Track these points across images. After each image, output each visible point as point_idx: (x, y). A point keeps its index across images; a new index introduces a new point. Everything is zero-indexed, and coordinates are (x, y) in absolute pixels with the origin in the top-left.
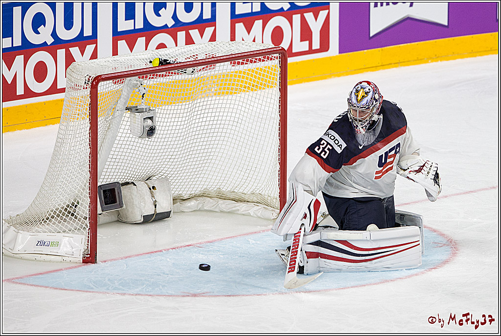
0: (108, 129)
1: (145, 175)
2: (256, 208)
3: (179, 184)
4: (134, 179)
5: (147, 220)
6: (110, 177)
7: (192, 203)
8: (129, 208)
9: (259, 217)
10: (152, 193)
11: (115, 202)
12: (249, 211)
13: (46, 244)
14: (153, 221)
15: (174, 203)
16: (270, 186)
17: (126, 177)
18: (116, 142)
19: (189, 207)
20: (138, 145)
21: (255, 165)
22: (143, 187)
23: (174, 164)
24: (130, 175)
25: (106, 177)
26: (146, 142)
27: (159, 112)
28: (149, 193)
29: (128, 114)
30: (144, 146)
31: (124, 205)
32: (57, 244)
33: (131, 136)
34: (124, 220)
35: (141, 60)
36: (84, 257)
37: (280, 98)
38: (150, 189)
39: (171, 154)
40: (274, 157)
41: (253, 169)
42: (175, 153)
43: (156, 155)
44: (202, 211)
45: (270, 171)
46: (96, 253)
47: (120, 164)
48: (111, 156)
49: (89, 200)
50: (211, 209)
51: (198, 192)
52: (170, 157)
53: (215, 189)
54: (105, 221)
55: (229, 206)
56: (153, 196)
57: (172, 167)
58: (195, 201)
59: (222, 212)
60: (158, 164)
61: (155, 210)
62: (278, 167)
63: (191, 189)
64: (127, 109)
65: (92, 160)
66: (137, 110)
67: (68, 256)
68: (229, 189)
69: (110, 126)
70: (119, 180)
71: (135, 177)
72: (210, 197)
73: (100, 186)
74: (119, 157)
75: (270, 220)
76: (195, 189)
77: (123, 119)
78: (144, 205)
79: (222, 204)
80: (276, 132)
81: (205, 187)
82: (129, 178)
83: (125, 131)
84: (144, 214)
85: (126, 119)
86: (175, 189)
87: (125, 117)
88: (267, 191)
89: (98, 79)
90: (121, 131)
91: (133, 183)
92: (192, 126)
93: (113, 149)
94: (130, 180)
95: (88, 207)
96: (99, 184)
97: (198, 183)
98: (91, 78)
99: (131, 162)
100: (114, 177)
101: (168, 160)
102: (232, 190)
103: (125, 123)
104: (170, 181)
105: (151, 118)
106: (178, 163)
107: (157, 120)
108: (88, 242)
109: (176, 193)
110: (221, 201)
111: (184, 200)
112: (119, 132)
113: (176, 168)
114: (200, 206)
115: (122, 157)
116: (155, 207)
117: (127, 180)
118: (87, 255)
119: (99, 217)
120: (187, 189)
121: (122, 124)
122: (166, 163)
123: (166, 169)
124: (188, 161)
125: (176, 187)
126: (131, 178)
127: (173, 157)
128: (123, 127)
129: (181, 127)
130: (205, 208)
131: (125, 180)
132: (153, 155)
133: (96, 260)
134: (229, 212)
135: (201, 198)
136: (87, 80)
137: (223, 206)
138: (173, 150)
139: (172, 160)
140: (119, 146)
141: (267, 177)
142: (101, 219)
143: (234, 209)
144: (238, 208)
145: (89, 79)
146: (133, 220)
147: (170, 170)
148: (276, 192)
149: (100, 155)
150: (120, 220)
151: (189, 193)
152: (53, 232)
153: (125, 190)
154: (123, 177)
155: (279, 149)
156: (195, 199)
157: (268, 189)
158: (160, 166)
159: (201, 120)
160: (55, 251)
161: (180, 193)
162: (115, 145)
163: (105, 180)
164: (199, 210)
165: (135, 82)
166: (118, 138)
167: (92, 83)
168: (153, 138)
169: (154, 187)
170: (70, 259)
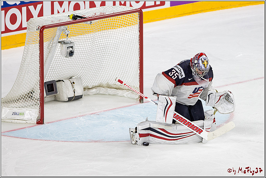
0: (49, 52)
1: (69, 76)
2: (127, 93)
3: (87, 80)
4: (63, 78)
5: (70, 99)
6: (51, 77)
7: (94, 90)
8: (60, 93)
9: (129, 98)
10: (72, 85)
11: (53, 90)
12: (124, 95)
13: (17, 114)
14: (73, 100)
15: (84, 91)
16: (134, 81)
17: (59, 78)
18: (54, 59)
19: (92, 93)
20: (65, 61)
21: (126, 70)
22: (68, 83)
23: (84, 70)
24: (61, 76)
25: (49, 77)
26: (69, 59)
27: (76, 43)
28: (71, 86)
29: (59, 44)
30: (68, 61)
31: (58, 92)
32: (23, 114)
33: (61, 56)
34: (58, 100)
35: (66, 16)
36: (37, 121)
37: (139, 35)
38: (71, 83)
39: (83, 65)
40: (136, 66)
41: (126, 72)
42: (85, 65)
43: (75, 66)
44: (99, 94)
45: (134, 74)
46: (44, 119)
47: (55, 71)
48: (51, 67)
49: (40, 91)
50: (104, 93)
51: (97, 85)
52: (82, 67)
53: (106, 83)
54: (48, 100)
55: (113, 92)
56: (73, 87)
57: (83, 72)
58: (95, 89)
59: (109, 95)
60: (76, 70)
61: (74, 94)
62: (139, 71)
63: (93, 83)
64: (59, 42)
65: (41, 70)
66: (64, 43)
67: (29, 120)
68: (113, 83)
69: (50, 51)
70: (55, 79)
71: (64, 77)
72: (103, 87)
73: (45, 82)
74: (55, 67)
75: (135, 99)
76: (95, 83)
77: (57, 47)
78: (68, 92)
79: (109, 91)
80: (138, 53)
81: (100, 82)
82: (60, 78)
83: (58, 53)
84: (68, 96)
85: (59, 47)
86: (84, 83)
87: (58, 46)
88: (133, 84)
89: (44, 28)
90: (56, 53)
91: (62, 80)
92: (94, 50)
93: (52, 63)
94: (61, 79)
95: (39, 94)
96: (45, 81)
97: (97, 80)
98: (40, 27)
99: (61, 70)
100: (52, 77)
101: (81, 68)
102: (115, 84)
103: (58, 49)
104: (82, 79)
105: (72, 47)
106: (86, 70)
107: (75, 48)
108: (39, 113)
109: (85, 85)
110: (109, 89)
111: (90, 89)
112: (55, 54)
113: (85, 73)
114: (98, 92)
115: (57, 67)
116: (74, 93)
117: (60, 79)
118: (39, 119)
119: (45, 99)
120: (91, 83)
121: (56, 50)
122: (80, 70)
123: (80, 73)
124: (91, 68)
125: (85, 82)
126: (62, 78)
127: (84, 67)
128: (57, 51)
129: (88, 51)
130: (101, 93)
131: (58, 79)
132: (73, 66)
133: (44, 122)
134: (113, 95)
135: (98, 88)
136: (38, 28)
137: (110, 92)
138: (83, 63)
139: (83, 68)
140: (55, 61)
141: (133, 77)
142: (46, 100)
143: (116, 93)
144: (118, 93)
145: (39, 28)
146: (63, 100)
147: (82, 73)
148: (138, 85)
149: (45, 66)
150: (56, 100)
151: (92, 85)
152: (21, 108)
153: (58, 84)
154: (57, 77)
155: (139, 62)
156: (95, 88)
157: (134, 83)
158: (77, 72)
159: (98, 49)
160: (22, 118)
161: (87, 85)
162: (53, 61)
163: (48, 79)
164: (98, 94)
165: (63, 28)
166: (54, 57)
167: (40, 30)
168: (73, 57)
169: (73, 83)
170: (30, 122)
